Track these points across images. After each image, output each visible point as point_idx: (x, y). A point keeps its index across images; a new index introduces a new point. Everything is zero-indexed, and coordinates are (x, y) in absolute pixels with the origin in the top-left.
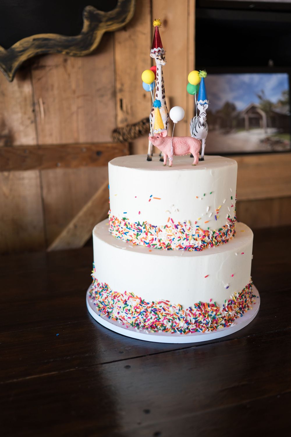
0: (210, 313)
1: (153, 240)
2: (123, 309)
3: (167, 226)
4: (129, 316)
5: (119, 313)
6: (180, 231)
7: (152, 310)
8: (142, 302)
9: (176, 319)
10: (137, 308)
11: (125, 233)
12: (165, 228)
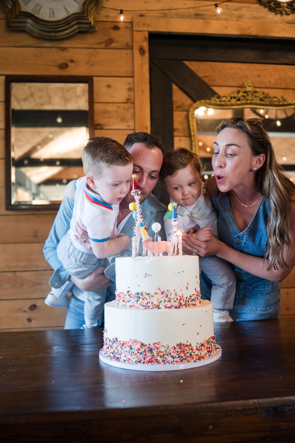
0: (188, 351)
1: (148, 303)
2: (129, 352)
3: (156, 293)
4: (134, 356)
5: (126, 356)
6: (165, 296)
7: (149, 350)
8: (142, 345)
9: (165, 355)
10: (139, 350)
11: (129, 302)
12: (155, 294)
